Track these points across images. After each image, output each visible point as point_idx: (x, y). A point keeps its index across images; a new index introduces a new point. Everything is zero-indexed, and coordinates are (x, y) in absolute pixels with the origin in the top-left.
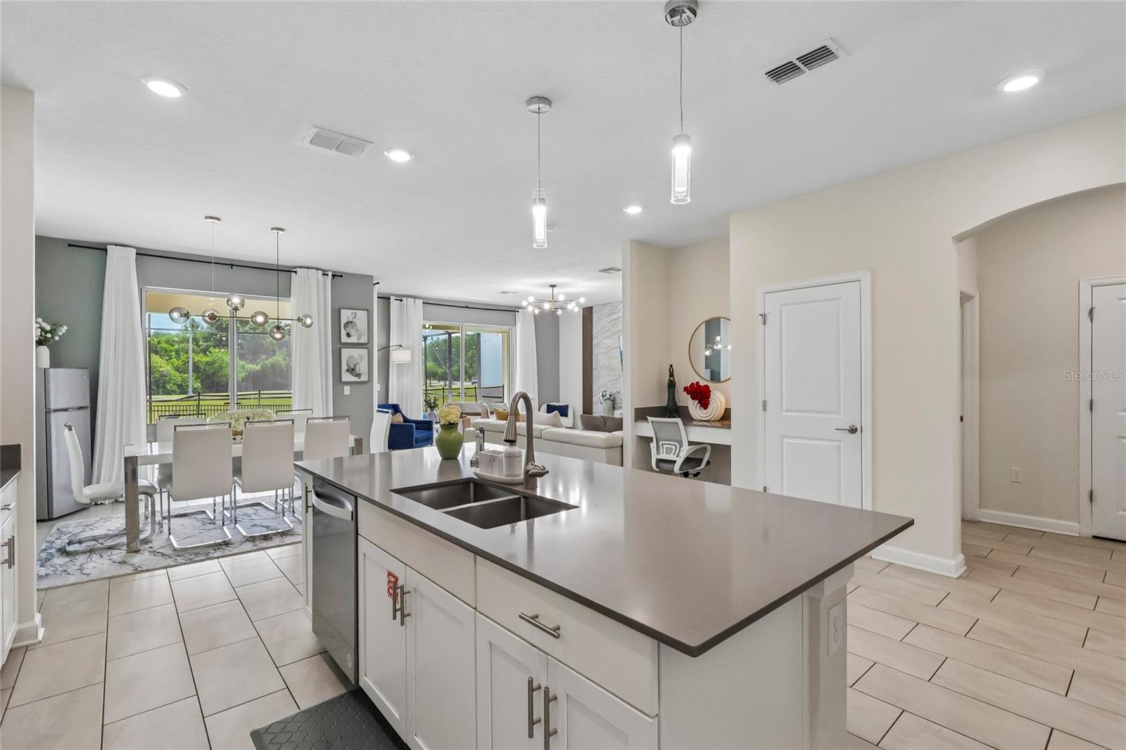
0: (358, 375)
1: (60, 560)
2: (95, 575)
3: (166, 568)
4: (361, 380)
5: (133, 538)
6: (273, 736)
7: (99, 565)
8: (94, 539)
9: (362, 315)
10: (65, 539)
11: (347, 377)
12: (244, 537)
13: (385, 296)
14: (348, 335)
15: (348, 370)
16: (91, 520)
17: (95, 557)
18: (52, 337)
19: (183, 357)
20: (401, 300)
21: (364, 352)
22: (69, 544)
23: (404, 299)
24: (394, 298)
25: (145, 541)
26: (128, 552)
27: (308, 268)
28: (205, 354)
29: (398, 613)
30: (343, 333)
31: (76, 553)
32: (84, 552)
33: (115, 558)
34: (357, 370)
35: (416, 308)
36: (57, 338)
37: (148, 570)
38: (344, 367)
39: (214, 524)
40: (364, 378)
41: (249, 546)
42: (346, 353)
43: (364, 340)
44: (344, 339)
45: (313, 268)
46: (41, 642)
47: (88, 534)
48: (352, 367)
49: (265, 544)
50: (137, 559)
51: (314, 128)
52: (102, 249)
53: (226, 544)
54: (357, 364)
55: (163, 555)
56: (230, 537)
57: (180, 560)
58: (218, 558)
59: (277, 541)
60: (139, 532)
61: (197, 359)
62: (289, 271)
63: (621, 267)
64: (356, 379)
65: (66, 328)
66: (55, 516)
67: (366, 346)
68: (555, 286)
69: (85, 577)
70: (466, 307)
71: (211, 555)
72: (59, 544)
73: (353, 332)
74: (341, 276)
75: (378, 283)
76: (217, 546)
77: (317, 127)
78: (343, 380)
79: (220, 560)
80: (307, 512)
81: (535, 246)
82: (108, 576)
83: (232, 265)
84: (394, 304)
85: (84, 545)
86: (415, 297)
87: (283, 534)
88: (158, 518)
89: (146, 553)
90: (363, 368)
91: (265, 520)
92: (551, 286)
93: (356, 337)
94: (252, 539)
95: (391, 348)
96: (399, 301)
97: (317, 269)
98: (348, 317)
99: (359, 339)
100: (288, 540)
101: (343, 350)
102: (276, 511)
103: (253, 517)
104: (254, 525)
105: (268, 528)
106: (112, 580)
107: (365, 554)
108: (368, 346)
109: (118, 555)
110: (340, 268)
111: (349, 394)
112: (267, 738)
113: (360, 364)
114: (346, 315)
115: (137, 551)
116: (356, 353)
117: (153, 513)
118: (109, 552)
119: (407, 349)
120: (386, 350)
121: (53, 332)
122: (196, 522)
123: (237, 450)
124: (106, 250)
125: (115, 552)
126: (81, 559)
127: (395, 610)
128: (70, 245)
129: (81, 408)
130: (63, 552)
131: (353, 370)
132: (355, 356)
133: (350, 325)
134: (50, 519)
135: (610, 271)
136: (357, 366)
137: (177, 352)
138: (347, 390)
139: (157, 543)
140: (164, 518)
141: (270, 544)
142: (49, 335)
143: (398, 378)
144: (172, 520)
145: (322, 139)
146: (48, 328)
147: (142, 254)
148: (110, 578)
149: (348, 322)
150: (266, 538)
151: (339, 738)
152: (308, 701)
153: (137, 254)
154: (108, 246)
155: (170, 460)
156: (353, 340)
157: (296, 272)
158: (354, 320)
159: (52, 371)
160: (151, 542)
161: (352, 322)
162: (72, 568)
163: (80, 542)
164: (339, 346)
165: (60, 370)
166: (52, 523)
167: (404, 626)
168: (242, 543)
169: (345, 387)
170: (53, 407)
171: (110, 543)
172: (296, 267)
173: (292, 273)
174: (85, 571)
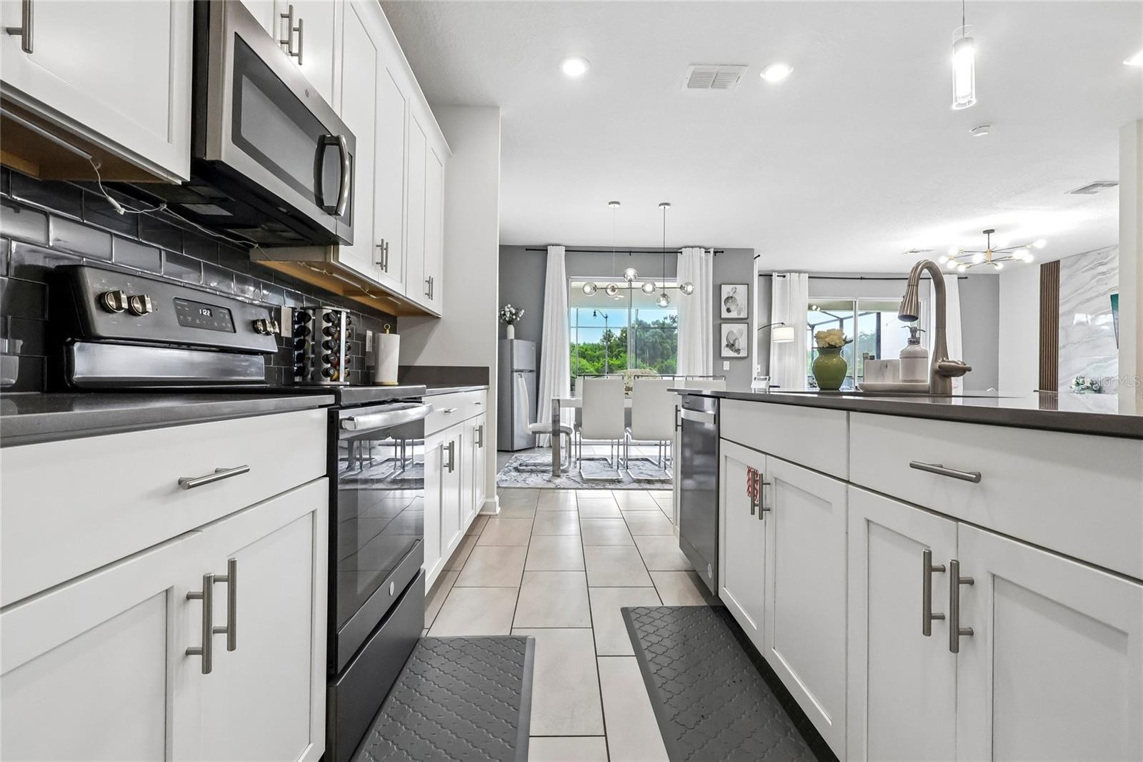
0: (738, 351)
1: (514, 474)
2: (532, 485)
3: (575, 489)
4: (740, 355)
5: (556, 469)
6: (639, 616)
7: (535, 480)
8: (535, 465)
9: (742, 289)
10: (519, 462)
11: (726, 352)
12: (633, 479)
13: (768, 273)
14: (729, 310)
15: (727, 346)
16: (533, 455)
17: (533, 475)
18: (516, 319)
19: (602, 360)
20: (784, 276)
21: (743, 327)
22: (520, 465)
23: (788, 275)
24: (777, 274)
25: (564, 471)
26: (553, 475)
27: (692, 247)
28: (617, 358)
29: (757, 509)
30: (724, 308)
31: (523, 471)
32: (528, 472)
33: (545, 478)
34: (737, 346)
35: (800, 285)
36: (518, 319)
37: (564, 489)
38: (724, 343)
39: (612, 468)
40: (743, 354)
41: (636, 485)
42: (726, 328)
43: (744, 315)
44: (725, 315)
45: (696, 247)
46: (497, 515)
47: (532, 461)
48: (732, 342)
49: (648, 486)
50: (558, 481)
51: (691, 67)
52: (543, 250)
53: (619, 481)
54: (736, 339)
55: (575, 481)
56: (622, 477)
57: (585, 486)
58: (612, 489)
59: (658, 486)
60: (560, 465)
61: (611, 362)
62: (675, 252)
63: (1116, 178)
64: (735, 355)
65: (523, 311)
66: (515, 449)
67: (746, 321)
68: (992, 231)
69: (527, 486)
70: (861, 278)
71: (606, 487)
72: (515, 465)
73: (732, 308)
74: (723, 252)
75: (759, 256)
76: (612, 481)
77: (694, 65)
78: (723, 355)
79: (614, 491)
80: (676, 430)
81: (954, 107)
82: (539, 486)
83: (630, 252)
84: (776, 281)
85: (529, 468)
86: (799, 272)
87: (663, 482)
88: (573, 459)
89: (564, 478)
90: (742, 343)
91: (649, 471)
92: (985, 232)
93: (736, 312)
94: (639, 481)
95: (773, 326)
96: (782, 278)
97: (700, 247)
98: (729, 292)
99: (739, 314)
100: (666, 486)
101: (723, 325)
102: (659, 466)
103: (641, 467)
104: (642, 473)
105: (651, 476)
106: (542, 490)
107: (726, 457)
108: (747, 321)
109: (547, 476)
110: (721, 244)
111: (728, 369)
112: (633, 616)
113: (740, 340)
114: (726, 290)
115: (559, 476)
116: (735, 328)
117: (570, 457)
118: (542, 474)
119: (790, 326)
120: (767, 329)
121: (516, 314)
122: (599, 465)
123: (628, 403)
124: (547, 250)
125: (545, 474)
126: (525, 475)
127: (754, 505)
128: (527, 250)
129: (531, 371)
130: (516, 469)
131: (733, 345)
132: (735, 332)
133: (730, 301)
134: (513, 451)
135: (1095, 190)
136: (737, 341)
137: (598, 358)
138: (726, 365)
139: (573, 472)
140: (578, 459)
141: (652, 487)
142: (514, 317)
143: (780, 359)
144: (582, 462)
145: (698, 80)
146: (514, 311)
147: (569, 250)
148: (541, 489)
149: (728, 298)
150: (649, 482)
151: (696, 637)
152: (671, 600)
153: (566, 251)
154: (549, 247)
155: (580, 406)
156: (733, 315)
157: (681, 252)
158: (734, 296)
159: (515, 342)
160: (567, 472)
161: (732, 297)
162: (520, 479)
163: (526, 466)
164: (719, 321)
165: (520, 341)
166: (512, 454)
167: (763, 520)
168: (630, 483)
169: (725, 362)
170: (515, 367)
171: (543, 468)
172: (681, 248)
173: (679, 254)
174: (527, 482)
